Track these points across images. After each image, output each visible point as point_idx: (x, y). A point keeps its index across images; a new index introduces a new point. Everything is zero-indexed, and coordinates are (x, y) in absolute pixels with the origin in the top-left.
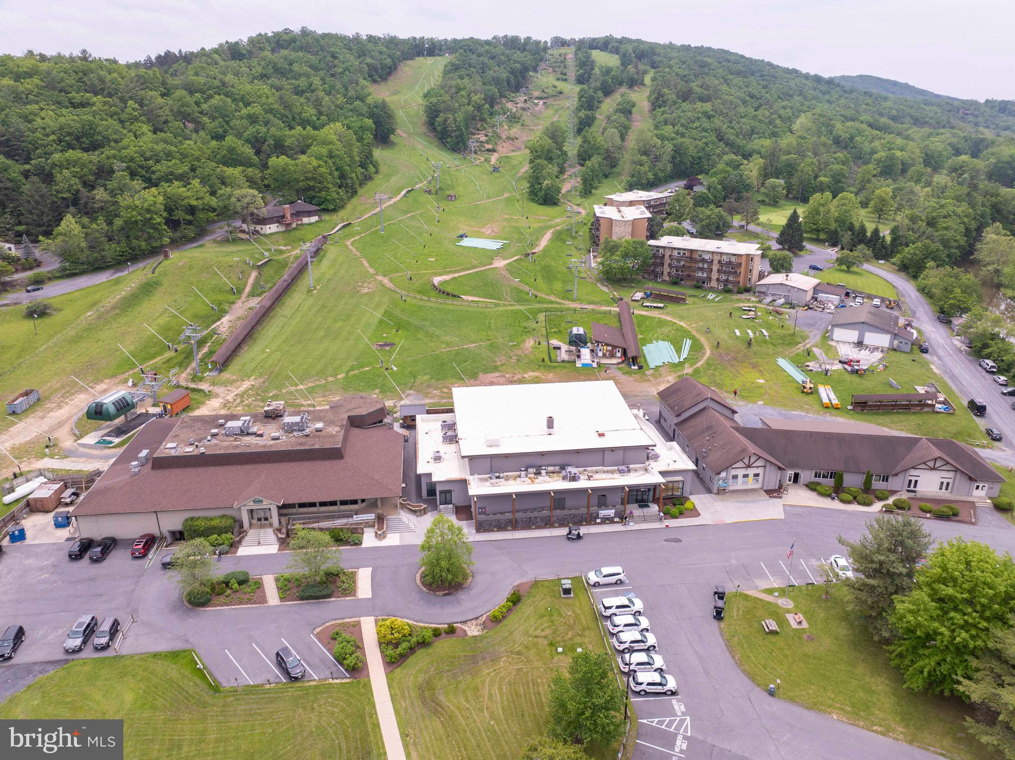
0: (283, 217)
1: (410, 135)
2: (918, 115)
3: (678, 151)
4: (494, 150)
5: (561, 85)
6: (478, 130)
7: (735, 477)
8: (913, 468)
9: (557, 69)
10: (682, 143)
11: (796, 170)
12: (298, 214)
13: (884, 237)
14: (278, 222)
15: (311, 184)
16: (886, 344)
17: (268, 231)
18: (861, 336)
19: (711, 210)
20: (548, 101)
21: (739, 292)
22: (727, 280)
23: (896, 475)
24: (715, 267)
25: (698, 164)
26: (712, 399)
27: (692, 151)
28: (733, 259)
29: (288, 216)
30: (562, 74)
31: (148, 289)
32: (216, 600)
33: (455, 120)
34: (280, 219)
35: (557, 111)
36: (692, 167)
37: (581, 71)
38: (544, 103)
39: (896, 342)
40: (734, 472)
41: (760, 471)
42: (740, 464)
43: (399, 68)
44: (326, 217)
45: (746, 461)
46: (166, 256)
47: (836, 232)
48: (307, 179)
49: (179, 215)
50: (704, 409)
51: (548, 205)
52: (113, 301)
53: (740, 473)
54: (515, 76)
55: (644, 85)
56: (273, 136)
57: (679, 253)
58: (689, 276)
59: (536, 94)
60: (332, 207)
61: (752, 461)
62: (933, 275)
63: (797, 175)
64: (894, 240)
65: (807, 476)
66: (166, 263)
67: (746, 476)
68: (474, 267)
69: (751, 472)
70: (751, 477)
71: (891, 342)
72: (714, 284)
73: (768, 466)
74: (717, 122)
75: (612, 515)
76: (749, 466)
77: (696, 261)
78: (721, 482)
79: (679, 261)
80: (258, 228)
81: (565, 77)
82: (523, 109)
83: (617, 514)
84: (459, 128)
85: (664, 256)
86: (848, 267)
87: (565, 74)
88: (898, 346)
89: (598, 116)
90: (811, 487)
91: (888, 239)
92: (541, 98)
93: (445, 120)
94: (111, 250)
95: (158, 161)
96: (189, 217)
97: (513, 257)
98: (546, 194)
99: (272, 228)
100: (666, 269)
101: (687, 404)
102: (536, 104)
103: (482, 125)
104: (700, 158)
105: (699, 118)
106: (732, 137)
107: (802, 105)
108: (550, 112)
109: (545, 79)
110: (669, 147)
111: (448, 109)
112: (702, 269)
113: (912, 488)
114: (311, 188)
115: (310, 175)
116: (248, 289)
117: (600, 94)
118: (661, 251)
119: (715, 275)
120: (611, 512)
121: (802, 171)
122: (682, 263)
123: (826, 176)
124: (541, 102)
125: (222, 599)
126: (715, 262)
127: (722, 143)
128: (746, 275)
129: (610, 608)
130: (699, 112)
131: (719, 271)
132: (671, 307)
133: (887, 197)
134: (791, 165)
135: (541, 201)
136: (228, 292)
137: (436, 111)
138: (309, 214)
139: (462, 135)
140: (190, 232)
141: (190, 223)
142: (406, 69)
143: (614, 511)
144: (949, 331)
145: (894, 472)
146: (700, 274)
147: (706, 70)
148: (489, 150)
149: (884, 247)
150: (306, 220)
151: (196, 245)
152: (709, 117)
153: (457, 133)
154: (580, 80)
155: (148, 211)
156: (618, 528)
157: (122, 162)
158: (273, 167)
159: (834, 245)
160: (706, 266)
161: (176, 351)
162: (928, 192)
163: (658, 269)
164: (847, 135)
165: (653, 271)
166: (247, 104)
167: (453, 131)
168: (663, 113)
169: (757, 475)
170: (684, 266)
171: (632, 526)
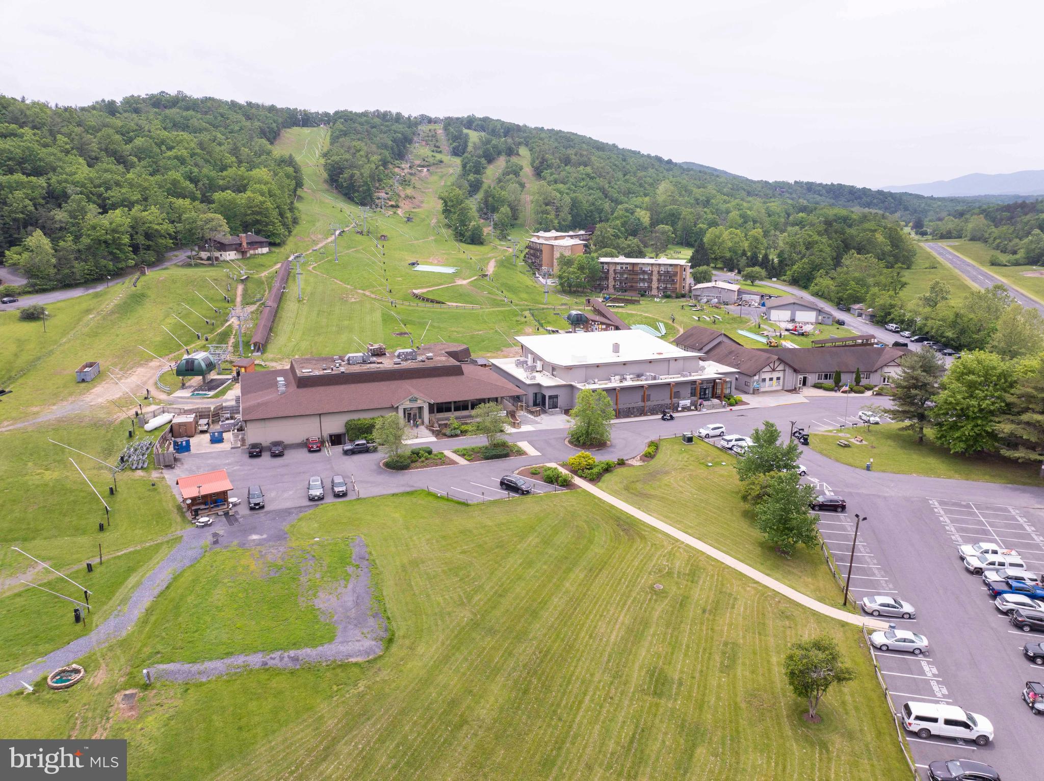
0: (240, 245)
1: (314, 191)
2: (749, 189)
3: (575, 204)
4: (397, 206)
5: (439, 156)
6: (378, 188)
7: (764, 380)
8: (885, 365)
9: (430, 143)
10: (576, 197)
11: (679, 219)
12: (253, 244)
13: (773, 260)
14: (236, 250)
15: (258, 217)
16: (813, 320)
17: (228, 258)
18: (793, 315)
19: (630, 240)
20: (431, 169)
21: (677, 297)
22: (666, 288)
23: (876, 371)
24: (655, 278)
25: (590, 217)
26: (725, 335)
27: (585, 206)
28: (670, 269)
29: (245, 244)
30: (435, 146)
31: (137, 299)
32: (413, 465)
33: (361, 174)
34: (238, 248)
35: (441, 177)
36: (586, 219)
37: (455, 144)
38: (428, 170)
39: (820, 318)
40: (764, 376)
41: (780, 375)
42: (767, 369)
43: (281, 135)
44: (274, 249)
45: (772, 365)
46: (143, 273)
47: (731, 259)
48: (254, 213)
49: (141, 240)
50: (720, 343)
51: (475, 244)
52: (110, 307)
53: (767, 376)
54: (397, 145)
55: (519, 155)
56: (206, 176)
57: (622, 268)
58: (632, 286)
59: (418, 162)
60: (278, 241)
61: (776, 366)
62: (824, 282)
63: (680, 223)
64: (780, 262)
65: (812, 378)
66: (143, 278)
67: (771, 379)
68: (441, 284)
69: (775, 375)
70: (775, 379)
71: (817, 318)
72: (654, 292)
73: (787, 369)
74: (601, 182)
75: (689, 405)
76: (774, 370)
77: (637, 274)
78: (755, 384)
79: (622, 274)
80: (217, 254)
81: (439, 150)
82: (411, 174)
83: (692, 404)
84: (366, 183)
85: (608, 270)
86: (752, 282)
87: (439, 147)
88: (822, 320)
89: (484, 180)
90: (817, 386)
91: (776, 260)
92: (423, 166)
93: (352, 176)
94: (79, 267)
95: (107, 189)
96: (148, 243)
97: (470, 278)
98: (473, 234)
99: (231, 255)
100: (611, 282)
101: (705, 340)
102: (420, 171)
103: (380, 185)
104: (591, 212)
105: (583, 179)
106: (615, 195)
107: (658, 175)
108: (435, 178)
109: (420, 150)
110: (567, 199)
111: (352, 166)
112: (643, 280)
113: (886, 383)
114: (258, 222)
115: (257, 209)
116: (239, 299)
117: (483, 161)
118: (606, 266)
119: (655, 285)
120: (687, 402)
121: (685, 219)
122: (625, 276)
123: (704, 223)
124: (425, 170)
125: (418, 464)
126: (655, 273)
127: (607, 200)
128: (681, 283)
129: (731, 441)
130: (582, 174)
131: (659, 280)
132: (630, 306)
133: (760, 237)
134: (674, 214)
135: (469, 241)
136: (221, 300)
137: (341, 169)
138: (261, 244)
139: (369, 189)
140: (151, 256)
141: (148, 248)
142: (287, 135)
143: (690, 401)
144: (852, 316)
145: (874, 369)
146: (642, 285)
147: (571, 143)
148: (392, 206)
149: (774, 268)
150: (259, 251)
151: (158, 268)
152: (592, 178)
153: (365, 188)
154: (456, 153)
155: (114, 231)
156: (696, 413)
157: (76, 186)
158: (220, 202)
159: (731, 270)
160: (646, 277)
161: (207, 340)
162: (785, 237)
163: (604, 283)
164: (704, 198)
165: (599, 285)
166: (170, 148)
167: (359, 187)
168: (552, 174)
169: (778, 379)
170: (627, 278)
171: (704, 411)
